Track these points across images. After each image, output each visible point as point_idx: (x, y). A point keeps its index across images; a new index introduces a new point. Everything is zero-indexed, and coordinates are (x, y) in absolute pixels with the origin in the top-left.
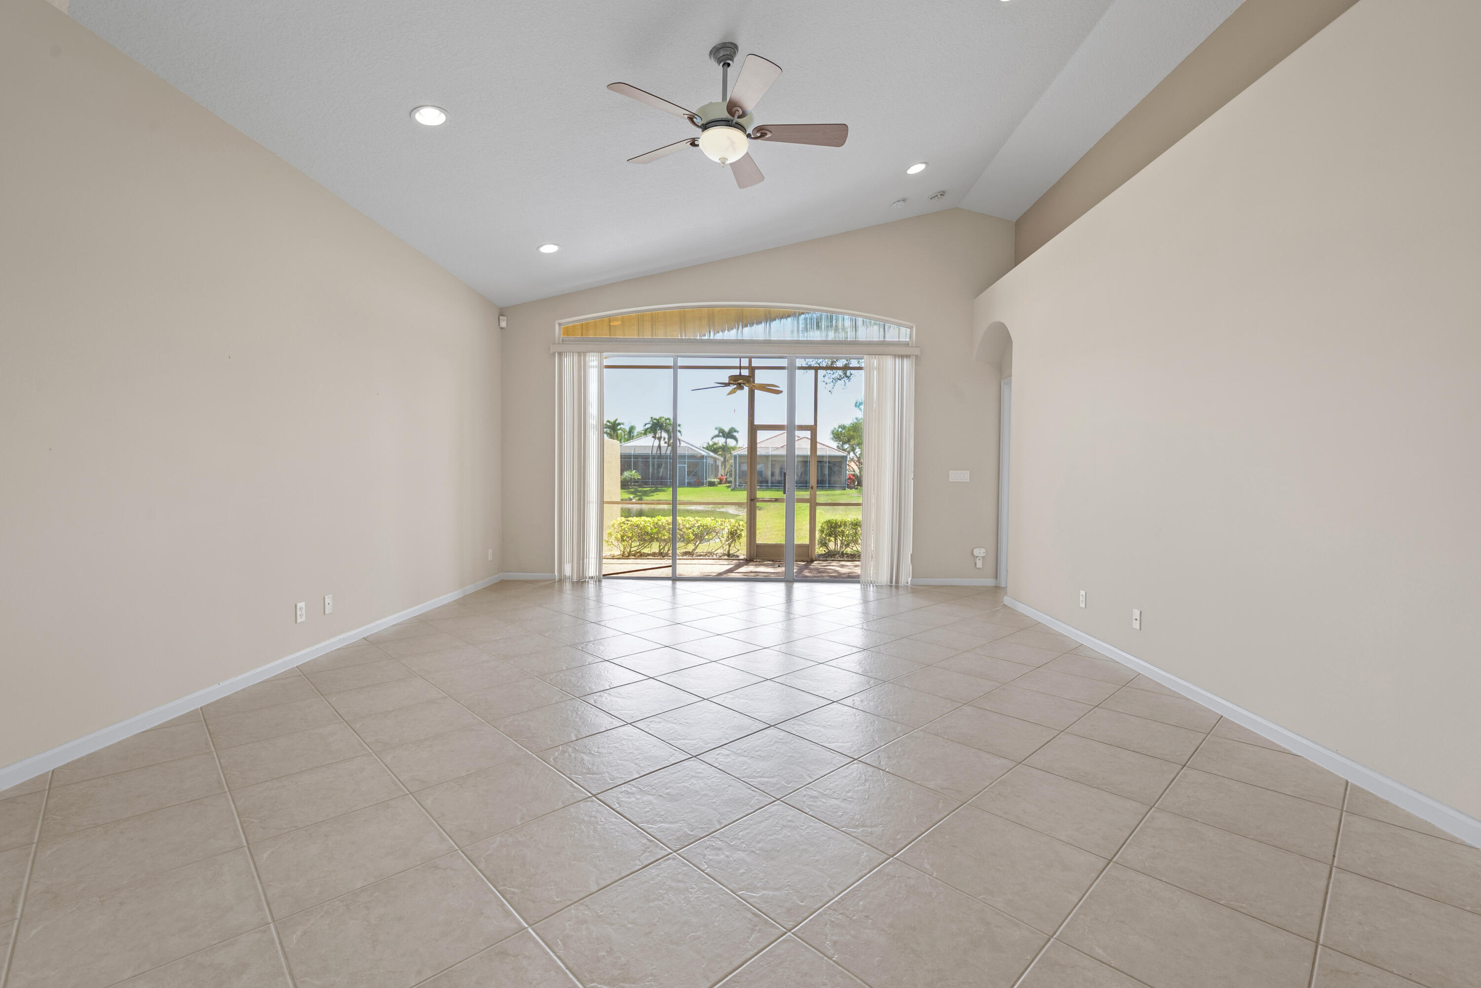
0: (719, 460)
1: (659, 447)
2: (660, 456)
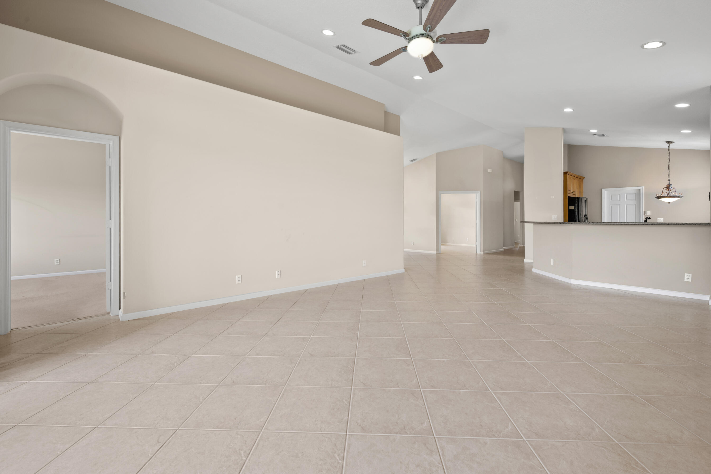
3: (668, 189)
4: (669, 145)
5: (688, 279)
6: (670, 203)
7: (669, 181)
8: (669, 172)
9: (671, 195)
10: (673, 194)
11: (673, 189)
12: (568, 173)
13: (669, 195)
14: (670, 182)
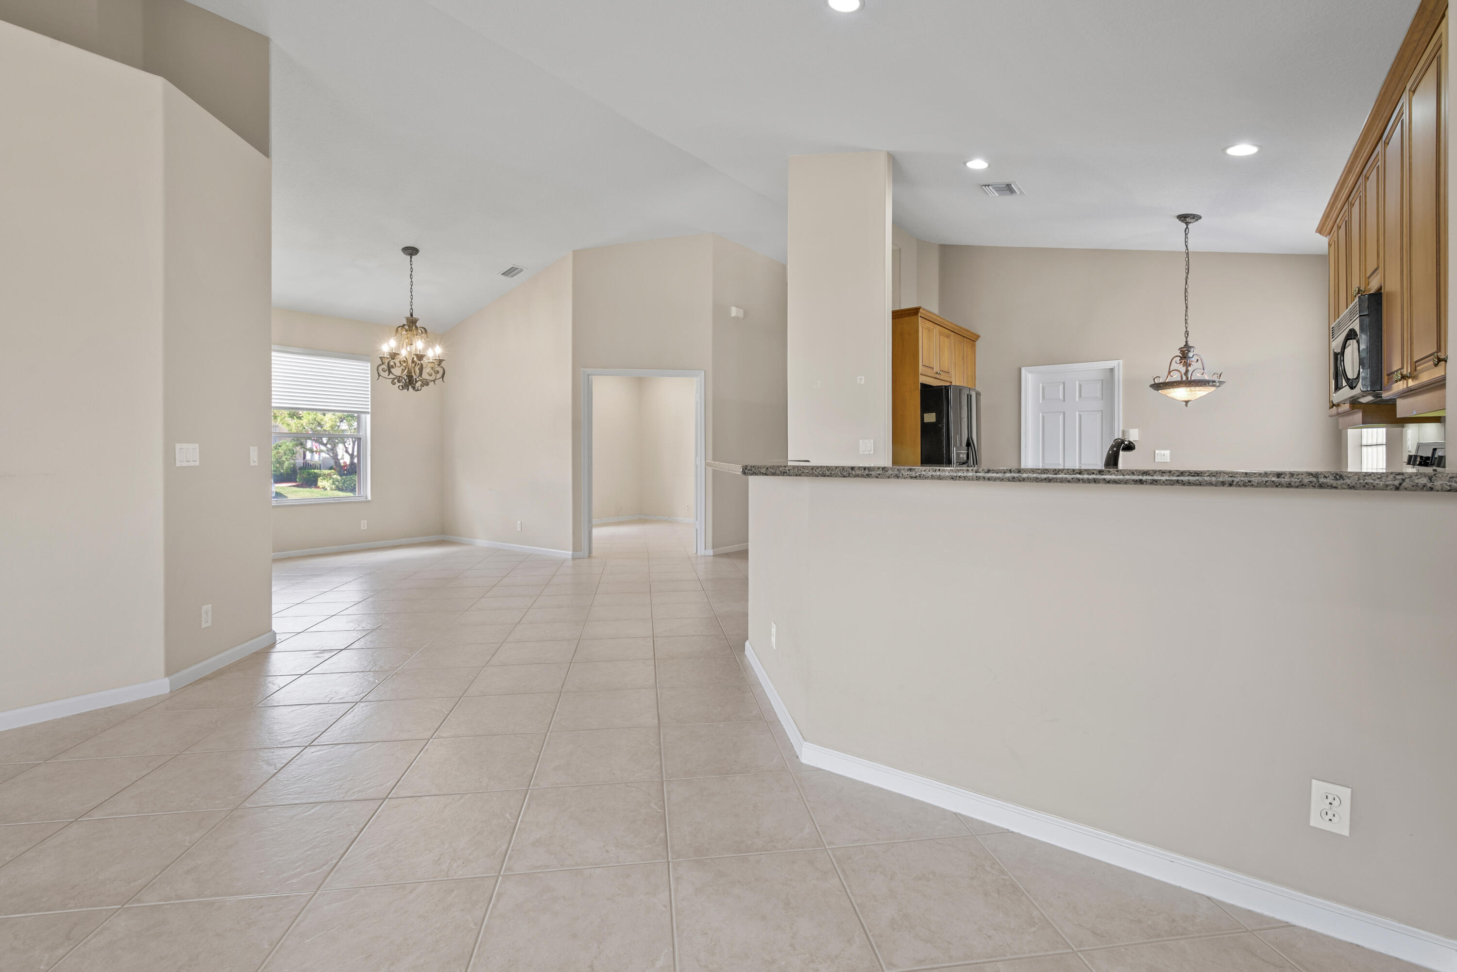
3: (1183, 361)
4: (1187, 228)
5: (1330, 816)
6: (1189, 403)
7: (1187, 338)
8: (1187, 307)
9: (1192, 379)
10: (1197, 376)
11: (1197, 360)
12: (921, 310)
13: (1187, 379)
14: (1189, 339)
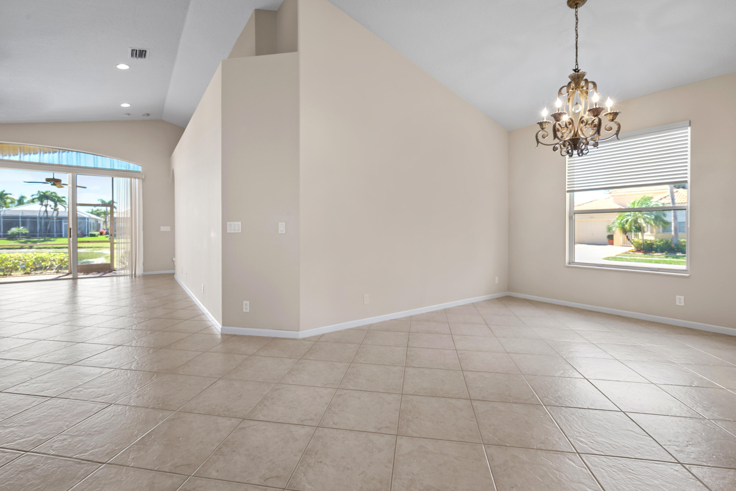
0: (100, 220)
1: (46, 211)
2: (47, 218)
